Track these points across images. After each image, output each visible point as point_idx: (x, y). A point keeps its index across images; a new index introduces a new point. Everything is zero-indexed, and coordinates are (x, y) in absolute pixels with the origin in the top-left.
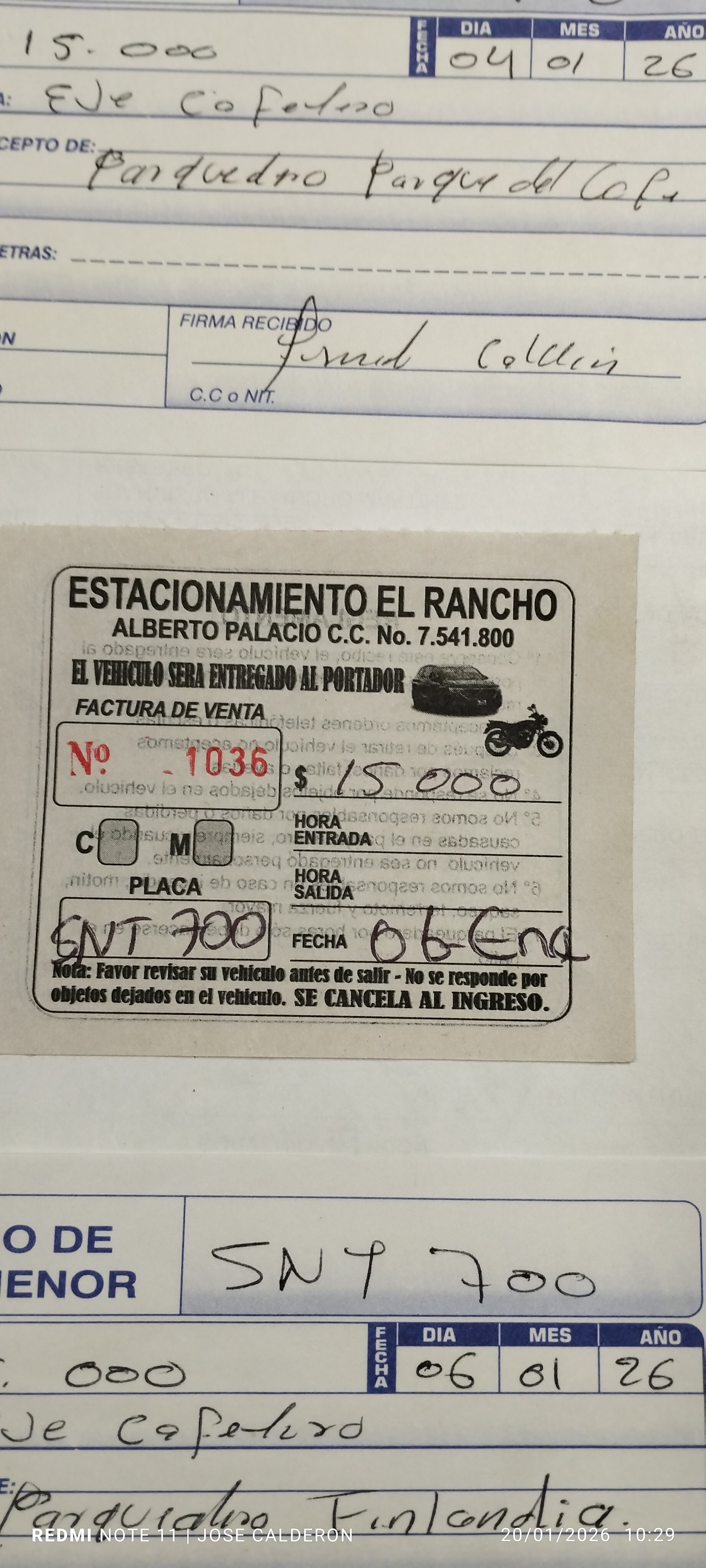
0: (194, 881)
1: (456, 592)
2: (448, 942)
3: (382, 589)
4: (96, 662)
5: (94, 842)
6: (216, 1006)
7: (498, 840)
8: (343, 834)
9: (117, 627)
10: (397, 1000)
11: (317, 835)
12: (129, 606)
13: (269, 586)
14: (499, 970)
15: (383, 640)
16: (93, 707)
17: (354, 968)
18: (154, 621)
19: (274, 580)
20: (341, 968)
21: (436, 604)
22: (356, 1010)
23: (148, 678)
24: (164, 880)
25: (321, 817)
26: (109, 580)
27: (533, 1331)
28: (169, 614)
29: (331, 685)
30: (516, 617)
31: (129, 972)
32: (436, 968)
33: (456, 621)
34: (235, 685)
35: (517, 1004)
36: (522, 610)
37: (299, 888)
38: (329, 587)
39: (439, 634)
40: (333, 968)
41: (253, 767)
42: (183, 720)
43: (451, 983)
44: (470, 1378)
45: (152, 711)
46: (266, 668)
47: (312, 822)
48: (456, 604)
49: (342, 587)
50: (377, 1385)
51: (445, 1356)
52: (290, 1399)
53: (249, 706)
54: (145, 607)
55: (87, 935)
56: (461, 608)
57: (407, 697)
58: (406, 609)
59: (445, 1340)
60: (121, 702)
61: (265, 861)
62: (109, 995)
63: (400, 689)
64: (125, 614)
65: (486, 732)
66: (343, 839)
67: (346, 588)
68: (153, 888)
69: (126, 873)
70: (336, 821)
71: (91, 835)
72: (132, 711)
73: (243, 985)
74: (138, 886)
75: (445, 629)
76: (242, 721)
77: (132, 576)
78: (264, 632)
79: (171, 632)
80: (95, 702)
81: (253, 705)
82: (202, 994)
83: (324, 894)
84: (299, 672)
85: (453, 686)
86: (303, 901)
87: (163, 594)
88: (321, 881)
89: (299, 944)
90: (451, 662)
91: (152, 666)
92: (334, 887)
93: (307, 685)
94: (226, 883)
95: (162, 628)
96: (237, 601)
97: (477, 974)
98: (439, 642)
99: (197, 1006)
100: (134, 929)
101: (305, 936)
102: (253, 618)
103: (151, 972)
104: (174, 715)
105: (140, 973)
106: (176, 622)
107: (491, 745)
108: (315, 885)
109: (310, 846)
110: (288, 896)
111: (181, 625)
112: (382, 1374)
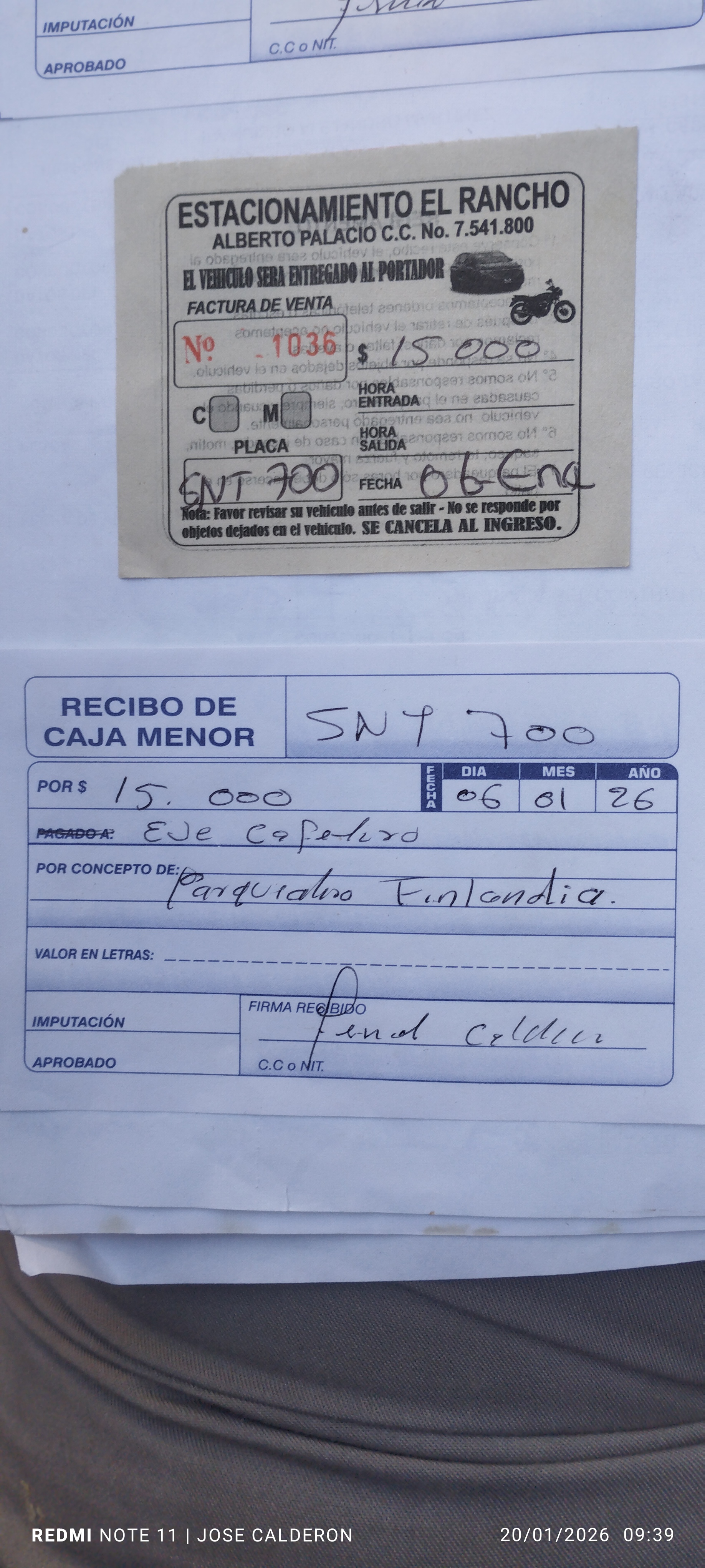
0: (283, 441)
1: (486, 190)
2: (480, 479)
3: (425, 193)
4: (201, 271)
5: (206, 415)
6: (303, 537)
7: (521, 395)
8: (397, 397)
9: (216, 241)
10: (441, 526)
11: (377, 400)
12: (225, 224)
13: (334, 199)
14: (521, 499)
15: (426, 235)
16: (201, 308)
17: (407, 504)
18: (244, 235)
19: (338, 193)
20: (398, 504)
21: (469, 201)
22: (409, 536)
23: (241, 281)
24: (260, 442)
25: (379, 384)
26: (208, 203)
27: (545, 769)
28: (256, 227)
29: (385, 276)
30: (535, 206)
31: (238, 514)
32: (472, 500)
33: (486, 214)
34: (309, 281)
35: (536, 525)
36: (541, 200)
37: (363, 443)
38: (382, 195)
39: (472, 226)
40: (391, 504)
41: (325, 347)
42: (270, 313)
43: (483, 511)
44: (497, 801)
45: (246, 308)
46: (333, 266)
47: (372, 389)
48: (485, 200)
49: (392, 194)
50: (428, 806)
51: (478, 786)
52: (365, 815)
53: (320, 298)
54: (237, 223)
55: (206, 487)
56: (489, 203)
57: (446, 281)
58: (445, 207)
59: (479, 775)
60: (221, 302)
61: (336, 423)
62: (224, 531)
63: (441, 275)
64: (222, 230)
65: (511, 306)
66: (397, 401)
67: (396, 194)
68: (252, 448)
69: (231, 437)
70: (391, 387)
71: (203, 409)
72: (230, 308)
73: (323, 520)
74: (241, 447)
75: (477, 221)
76: (316, 311)
77: (226, 198)
78: (331, 237)
79: (257, 242)
80: (201, 303)
81: (323, 297)
82: (293, 528)
83: (383, 446)
84: (359, 267)
85: (483, 268)
86: (367, 453)
87: (251, 211)
88: (380, 436)
89: (365, 487)
90: (482, 249)
91: (244, 271)
92: (390, 441)
93: (366, 278)
94: (307, 442)
95: (251, 239)
96: (309, 213)
97: (504, 503)
98: (472, 233)
99: (289, 538)
100: (239, 481)
101: (369, 480)
102: (322, 226)
103: (254, 513)
104: (262, 310)
105: (246, 514)
106: (262, 234)
107: (516, 315)
108: (376, 440)
109: (371, 409)
110: (355, 450)
111: (265, 236)
112: (431, 798)
